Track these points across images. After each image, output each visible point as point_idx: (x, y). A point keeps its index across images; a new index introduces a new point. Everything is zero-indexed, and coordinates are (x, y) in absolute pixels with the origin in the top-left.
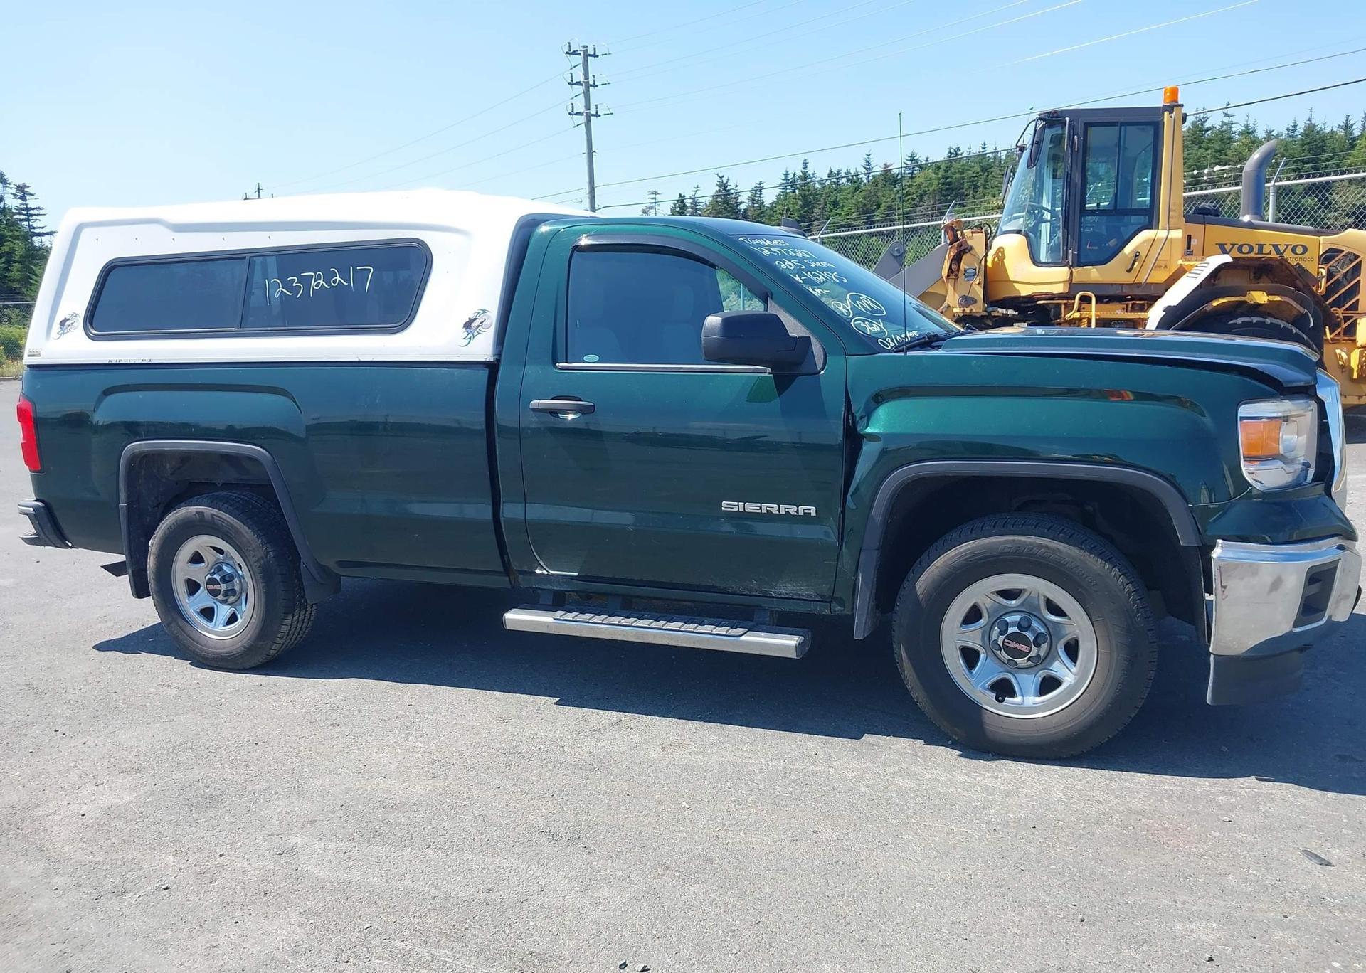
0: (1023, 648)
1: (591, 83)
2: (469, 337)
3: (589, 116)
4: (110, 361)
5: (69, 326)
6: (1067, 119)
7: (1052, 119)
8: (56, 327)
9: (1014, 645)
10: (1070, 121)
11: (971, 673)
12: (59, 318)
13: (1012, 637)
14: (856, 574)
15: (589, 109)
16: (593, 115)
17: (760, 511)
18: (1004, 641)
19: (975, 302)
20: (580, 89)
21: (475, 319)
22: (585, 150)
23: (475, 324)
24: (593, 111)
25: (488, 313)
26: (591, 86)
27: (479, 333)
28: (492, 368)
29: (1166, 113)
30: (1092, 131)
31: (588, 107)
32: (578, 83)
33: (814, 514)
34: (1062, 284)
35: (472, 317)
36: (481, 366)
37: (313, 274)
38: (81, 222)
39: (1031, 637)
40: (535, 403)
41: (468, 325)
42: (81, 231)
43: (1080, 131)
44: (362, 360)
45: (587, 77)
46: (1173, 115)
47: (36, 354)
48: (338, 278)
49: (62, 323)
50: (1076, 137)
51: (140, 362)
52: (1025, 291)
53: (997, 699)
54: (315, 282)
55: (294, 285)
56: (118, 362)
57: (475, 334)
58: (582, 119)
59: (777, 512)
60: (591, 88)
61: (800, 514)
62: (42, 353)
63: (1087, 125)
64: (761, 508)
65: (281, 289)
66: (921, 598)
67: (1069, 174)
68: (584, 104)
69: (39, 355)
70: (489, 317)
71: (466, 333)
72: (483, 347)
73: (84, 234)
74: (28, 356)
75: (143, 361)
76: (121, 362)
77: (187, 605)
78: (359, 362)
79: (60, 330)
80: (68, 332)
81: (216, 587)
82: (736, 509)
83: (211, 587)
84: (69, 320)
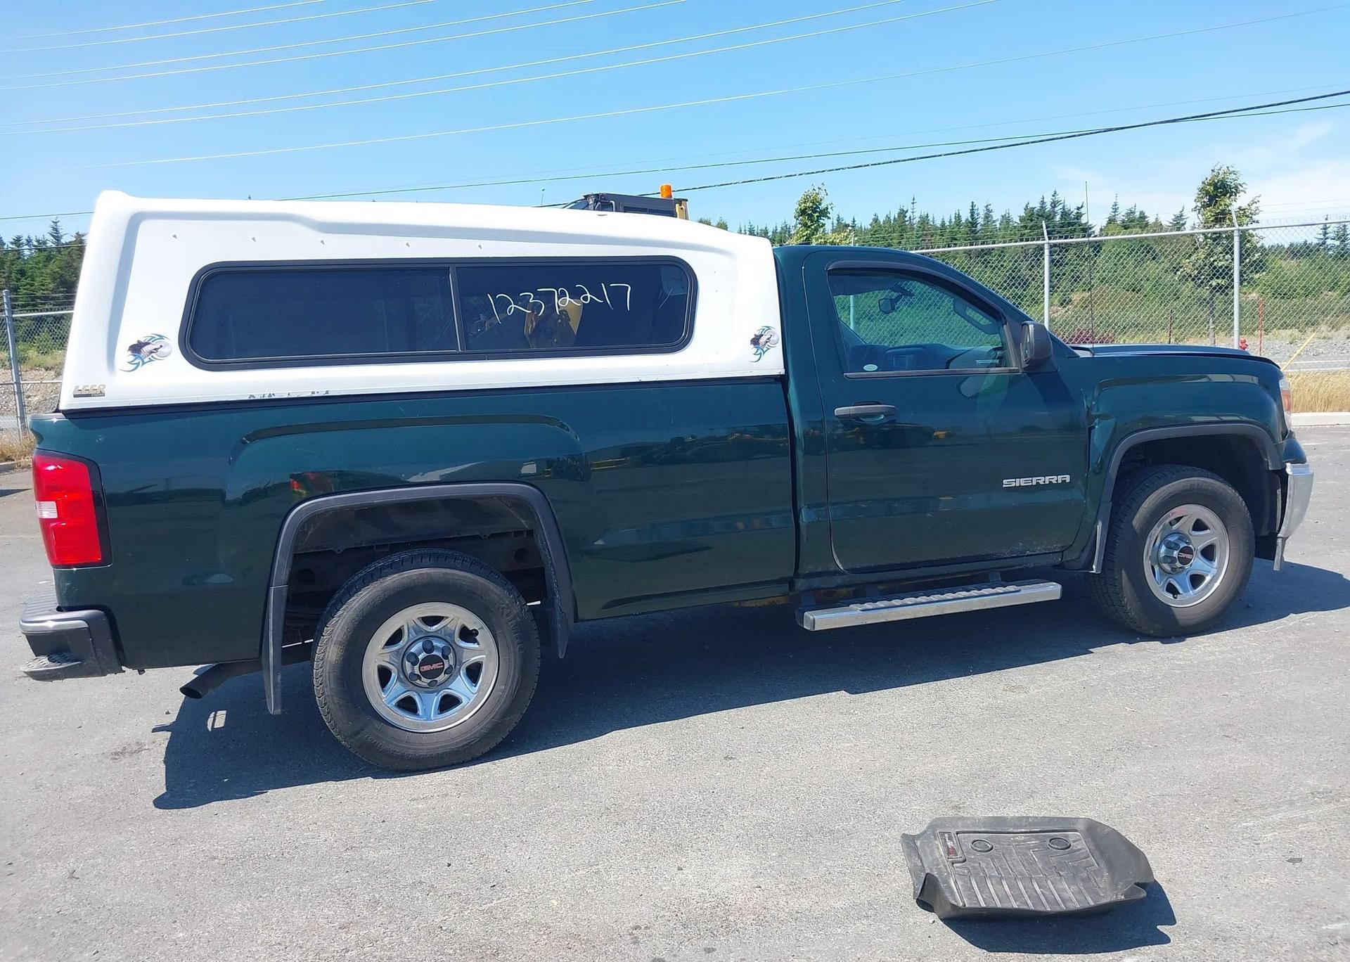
2: (758, 352)
4: (249, 396)
5: (151, 352)
6: (613, 202)
8: (123, 354)
12: (128, 337)
17: (1031, 484)
18: (1178, 554)
21: (762, 336)
23: (762, 340)
25: (772, 330)
27: (767, 349)
29: (677, 205)
33: (1068, 480)
35: (758, 333)
36: (773, 380)
37: (553, 290)
38: (136, 212)
40: (839, 411)
41: (755, 341)
42: (139, 226)
46: (682, 206)
47: (90, 392)
48: (589, 295)
49: (136, 349)
51: (309, 395)
53: (1172, 597)
54: (558, 299)
55: (531, 301)
56: (266, 397)
57: (765, 349)
61: (1059, 482)
62: (105, 391)
64: (1032, 482)
65: (513, 306)
66: (1136, 532)
69: (102, 394)
70: (775, 333)
71: (755, 350)
72: (772, 363)
73: (145, 228)
74: (75, 396)
75: (313, 393)
76: (273, 397)
77: (383, 700)
78: (640, 383)
79: (133, 358)
80: (151, 360)
81: (435, 666)
82: (1013, 485)
83: (426, 668)
84: (147, 344)
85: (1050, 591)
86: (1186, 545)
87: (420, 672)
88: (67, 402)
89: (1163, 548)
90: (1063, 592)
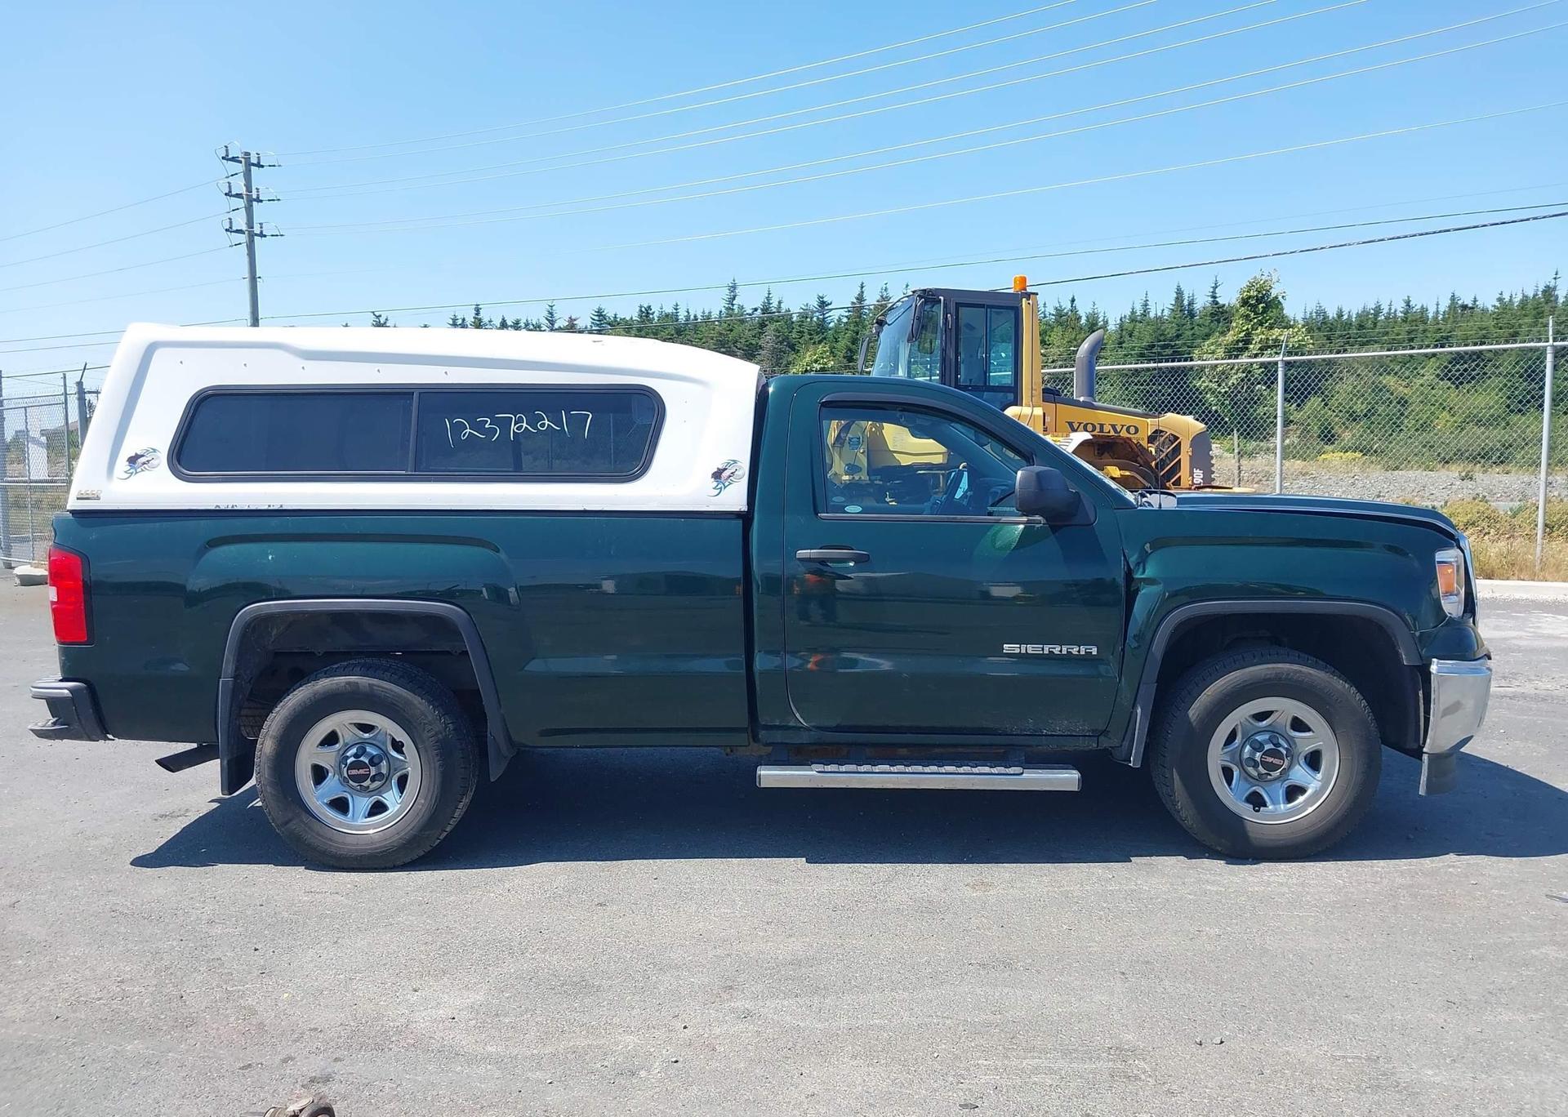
0: (1279, 763)
1: (254, 197)
2: (719, 487)
3: (252, 236)
4: (217, 506)
5: (144, 463)
6: (942, 298)
7: (929, 297)
8: (122, 464)
9: (1272, 760)
10: (944, 300)
11: (1230, 789)
12: (127, 451)
13: (1271, 753)
14: (1134, 706)
15: (253, 228)
16: (256, 235)
17: (1041, 652)
18: (1263, 758)
19: (860, 470)
20: (241, 203)
21: (726, 469)
22: (247, 275)
23: (725, 474)
24: (257, 230)
25: (739, 464)
26: (255, 200)
27: (730, 483)
28: (745, 518)
29: (1024, 300)
30: (962, 310)
31: (250, 224)
32: (239, 196)
34: (941, 456)
35: (720, 467)
36: (733, 516)
37: (512, 416)
38: (152, 341)
40: (803, 553)
41: (717, 475)
42: (155, 351)
43: (953, 310)
44: (588, 509)
45: (249, 189)
46: (1030, 302)
47: (90, 496)
48: (547, 422)
49: (133, 460)
50: (949, 315)
51: (266, 508)
52: (905, 461)
53: (1252, 809)
54: (515, 425)
55: (487, 426)
56: (230, 508)
57: (727, 484)
58: (243, 238)
59: (1059, 653)
60: (255, 203)
61: (1081, 653)
62: (101, 496)
63: (958, 305)
64: (1043, 650)
65: (468, 430)
66: (1194, 724)
67: (944, 351)
68: (245, 220)
69: (98, 498)
70: (741, 468)
71: (716, 484)
72: (735, 498)
73: (159, 355)
74: (78, 499)
75: (269, 506)
76: (235, 508)
77: (316, 798)
78: (585, 512)
79: (129, 468)
80: (143, 470)
81: (362, 771)
82: (1017, 651)
83: (354, 772)
84: (143, 456)
85: (1067, 779)
86: (1273, 747)
87: (348, 775)
88: (73, 503)
89: (1248, 748)
90: (1083, 780)
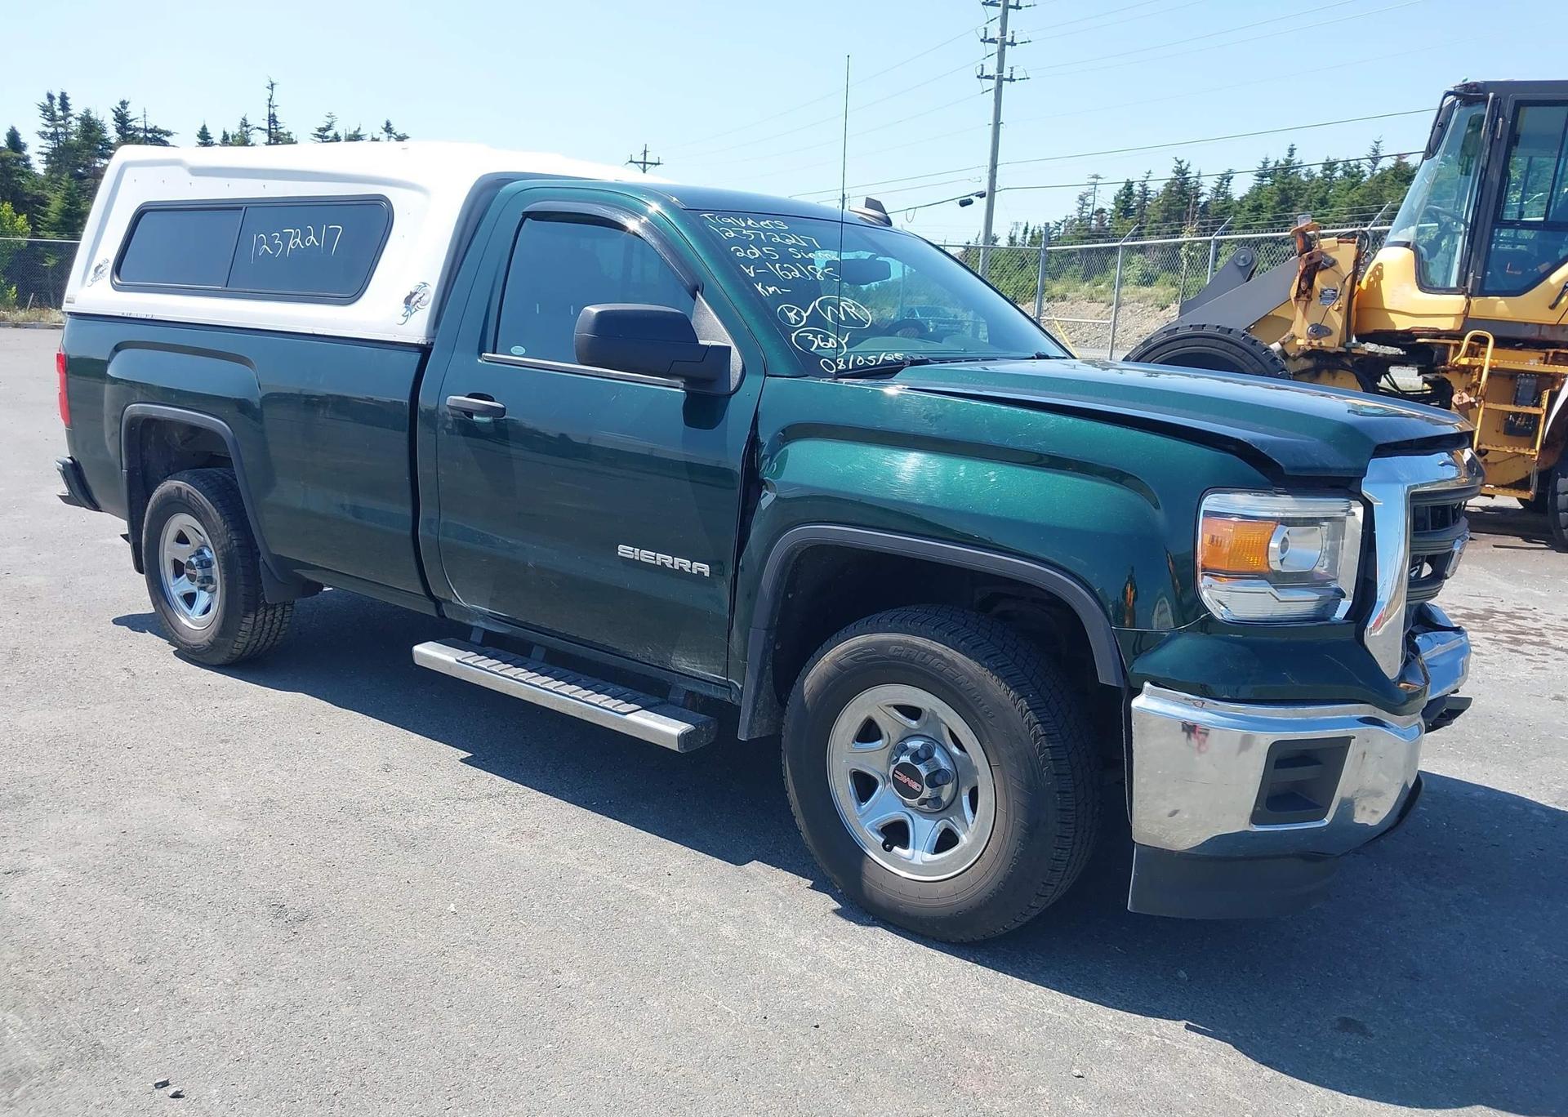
0: (915, 786)
1: (1009, 40)
2: (407, 314)
3: (1000, 80)
4: (123, 315)
5: (101, 273)
6: (1491, 95)
7: (1469, 94)
8: (91, 273)
9: (904, 779)
10: (1494, 98)
11: (860, 805)
13: (903, 768)
14: (746, 657)
15: (1002, 72)
16: (1005, 79)
18: (894, 773)
19: (1329, 333)
20: (995, 48)
21: (416, 293)
22: (991, 121)
23: (414, 300)
24: (1006, 75)
25: (428, 287)
26: (1008, 44)
27: (416, 310)
28: (425, 351)
30: (1525, 112)
31: (1000, 69)
32: (992, 41)
33: (707, 574)
34: (1453, 319)
35: (412, 291)
36: (416, 349)
37: (293, 231)
38: (123, 162)
39: (924, 773)
40: (452, 400)
41: (408, 300)
42: (124, 171)
43: (1508, 112)
44: (316, 333)
45: (1003, 31)
47: (72, 301)
48: (312, 237)
49: (96, 270)
50: (1501, 119)
51: (145, 317)
53: (884, 845)
54: (293, 240)
55: (276, 241)
56: (128, 315)
57: (414, 310)
58: (992, 84)
59: (671, 567)
60: (1007, 47)
61: (693, 571)
62: (76, 302)
63: (1519, 104)
64: (655, 558)
65: (265, 246)
67: (1485, 170)
68: (996, 66)
70: (428, 292)
71: (405, 310)
72: (418, 327)
74: (66, 302)
76: (131, 316)
77: (172, 588)
78: (314, 335)
79: (94, 276)
80: (99, 279)
82: (631, 555)
83: (189, 571)
84: (101, 266)
